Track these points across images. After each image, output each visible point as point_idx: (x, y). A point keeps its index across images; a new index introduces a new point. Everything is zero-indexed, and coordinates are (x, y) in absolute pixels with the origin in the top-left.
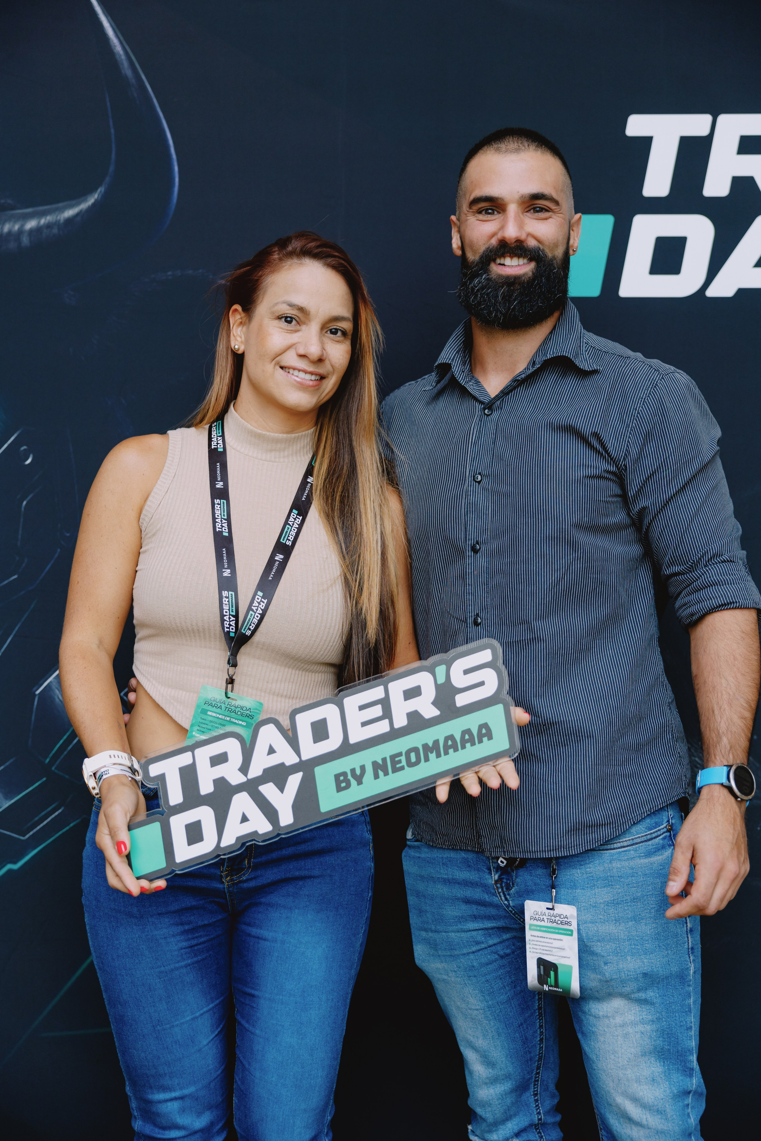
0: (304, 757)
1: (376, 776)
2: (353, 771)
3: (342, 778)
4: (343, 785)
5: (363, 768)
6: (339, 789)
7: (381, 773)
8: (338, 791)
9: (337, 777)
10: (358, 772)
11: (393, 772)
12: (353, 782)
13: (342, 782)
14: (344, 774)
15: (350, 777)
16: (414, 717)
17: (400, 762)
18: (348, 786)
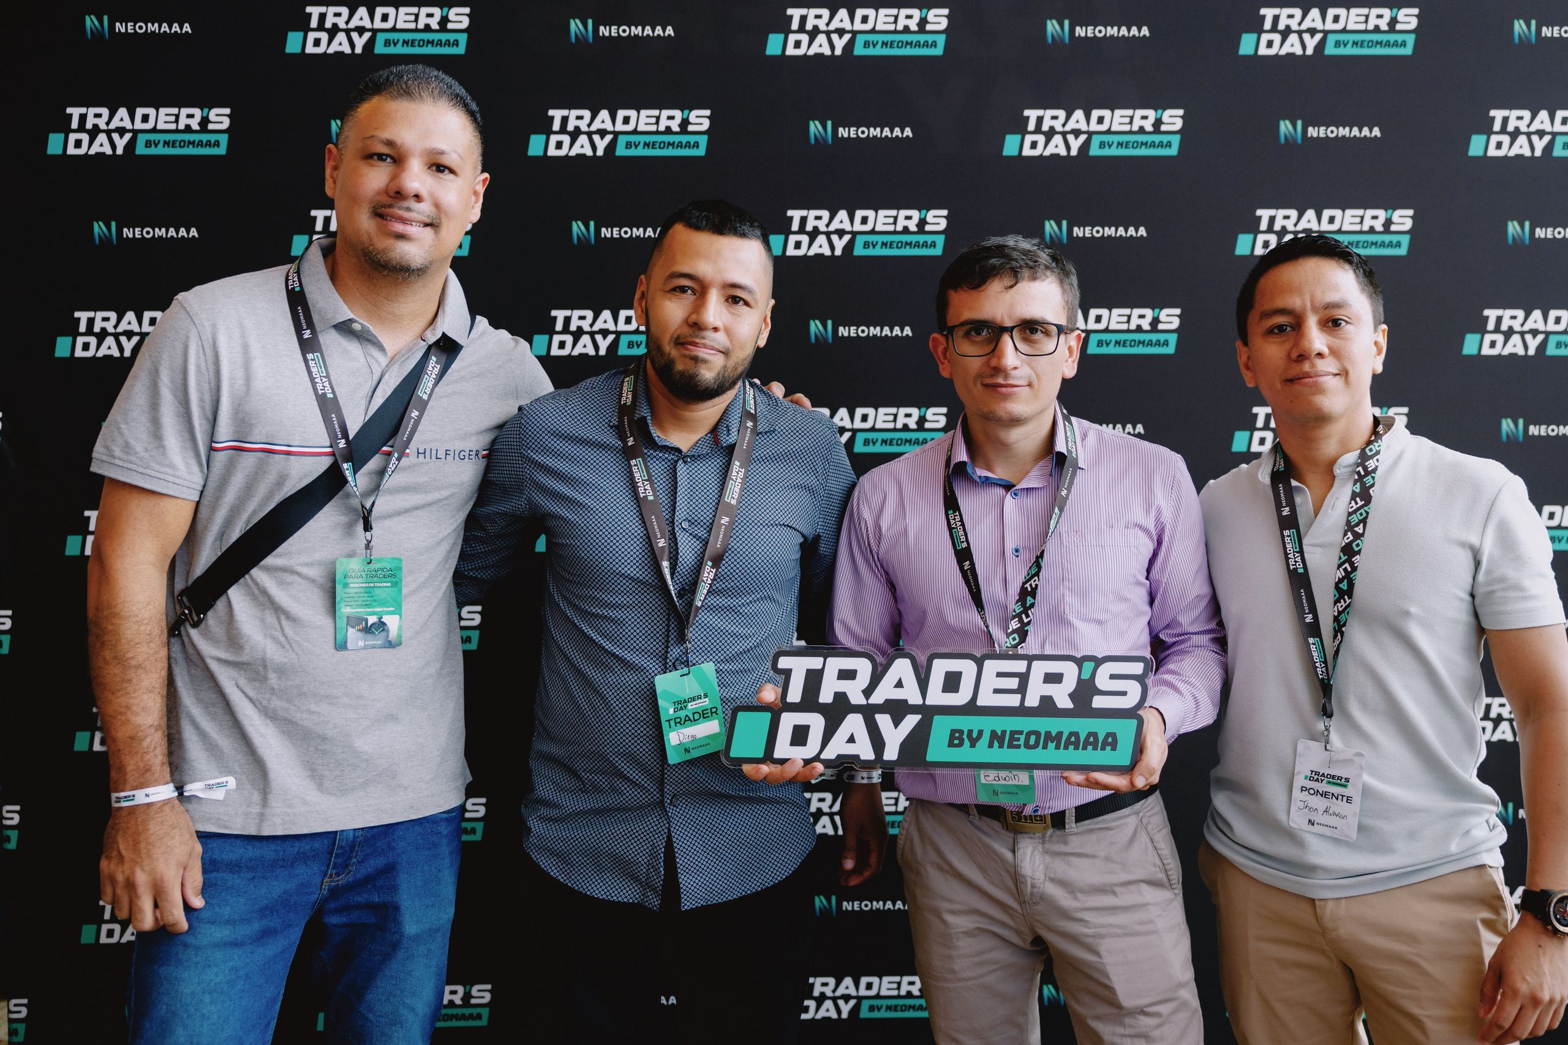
0: (928, 702)
1: (991, 746)
2: (970, 732)
3: (957, 735)
4: (956, 742)
5: (981, 733)
6: (951, 744)
7: (996, 744)
8: (949, 746)
9: (953, 732)
10: (975, 735)
11: (1009, 747)
12: (967, 743)
13: (957, 738)
14: (961, 732)
15: (965, 736)
16: (1047, 702)
17: (1018, 740)
18: (961, 745)
